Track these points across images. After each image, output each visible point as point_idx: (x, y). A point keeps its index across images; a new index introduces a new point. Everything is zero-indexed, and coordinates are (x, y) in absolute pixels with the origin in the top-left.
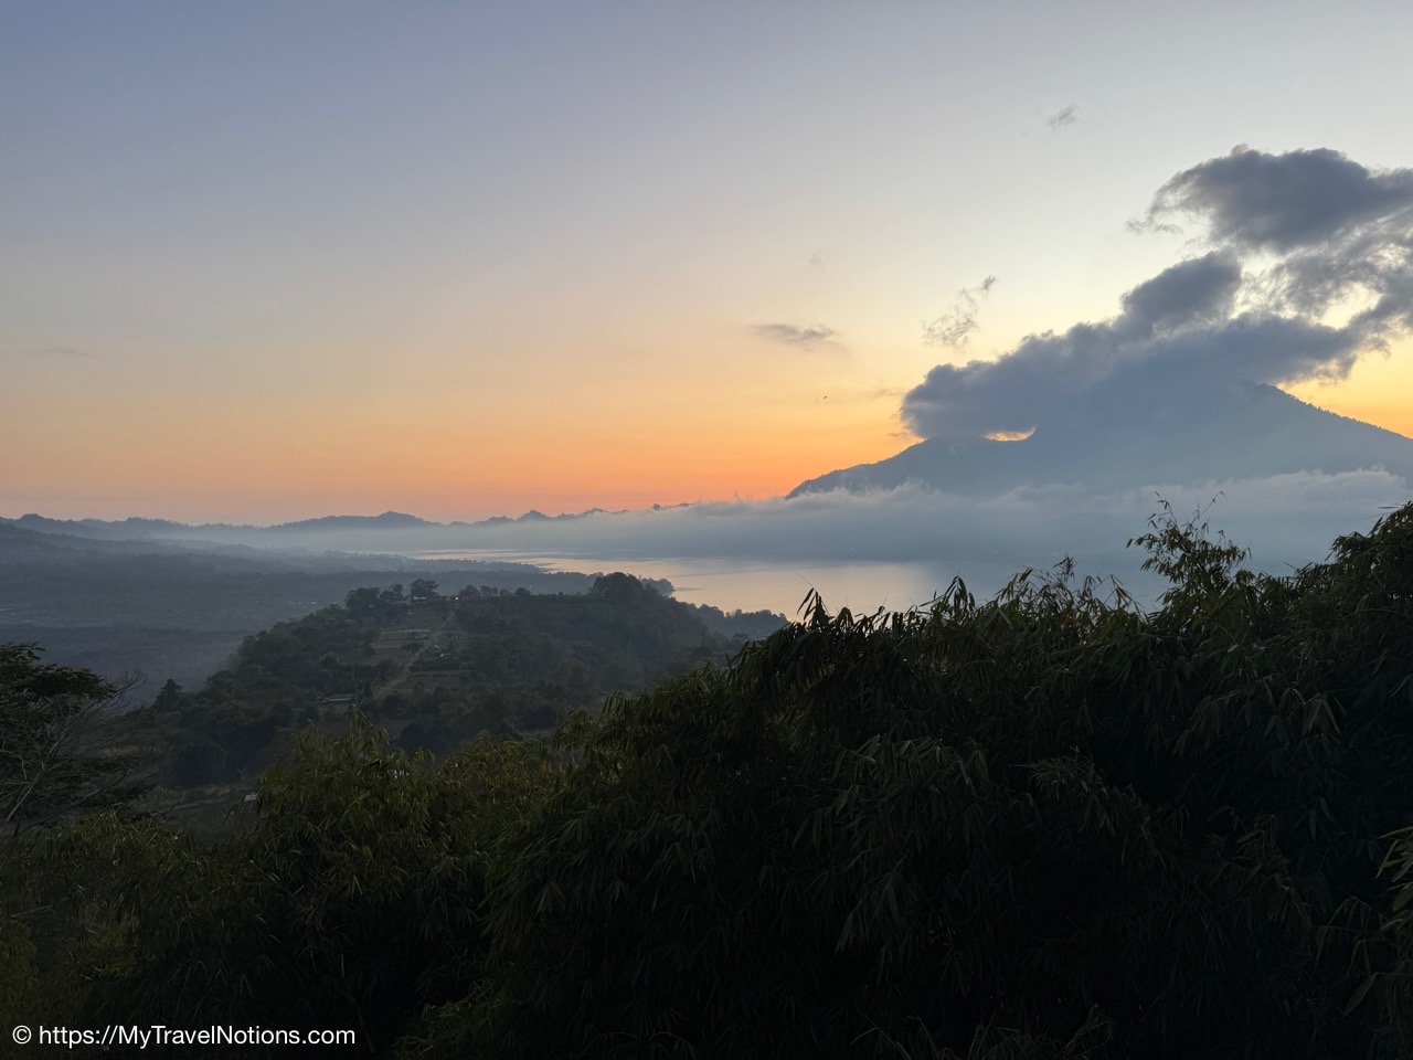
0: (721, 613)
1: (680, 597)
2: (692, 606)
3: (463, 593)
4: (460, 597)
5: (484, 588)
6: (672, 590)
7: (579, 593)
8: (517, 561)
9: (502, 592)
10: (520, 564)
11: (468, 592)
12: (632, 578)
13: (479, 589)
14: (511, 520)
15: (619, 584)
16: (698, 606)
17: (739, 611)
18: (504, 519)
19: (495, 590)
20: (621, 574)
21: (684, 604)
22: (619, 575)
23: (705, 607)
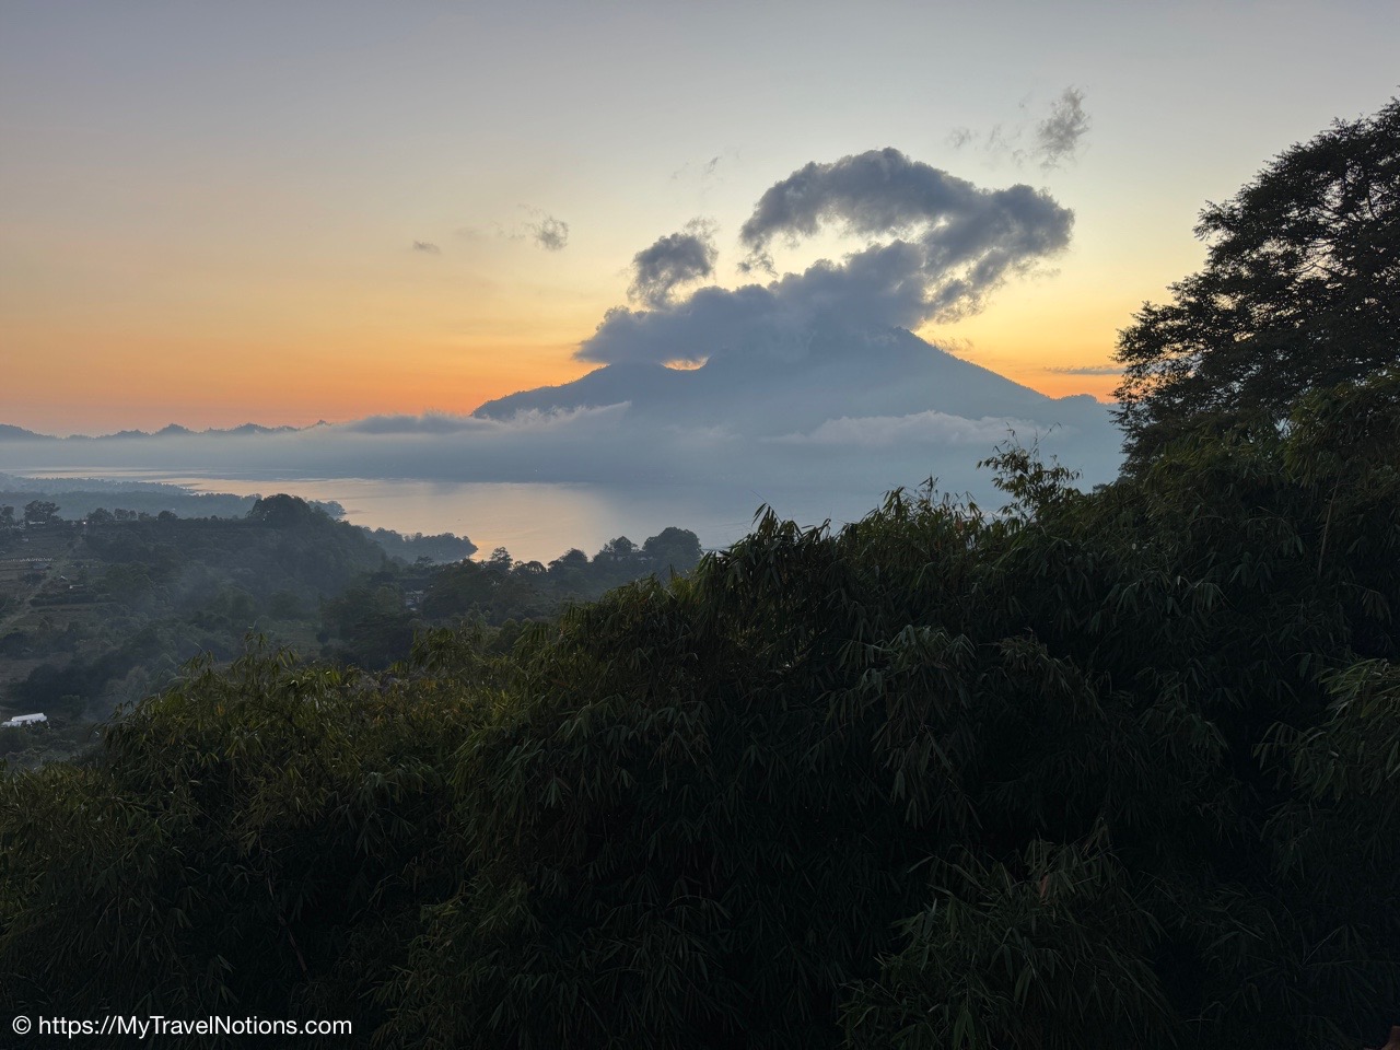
0: (400, 536)
1: (354, 521)
2: (367, 530)
3: (92, 517)
4: (89, 522)
5: (119, 512)
6: (343, 513)
7: (236, 517)
8: (156, 481)
9: (142, 515)
10: (159, 484)
11: (98, 517)
12: (299, 500)
13: (113, 513)
14: (146, 435)
15: (284, 509)
16: (374, 529)
17: (419, 535)
18: (137, 434)
19: (133, 513)
20: (286, 496)
21: (357, 529)
22: (284, 497)
23: (381, 532)
